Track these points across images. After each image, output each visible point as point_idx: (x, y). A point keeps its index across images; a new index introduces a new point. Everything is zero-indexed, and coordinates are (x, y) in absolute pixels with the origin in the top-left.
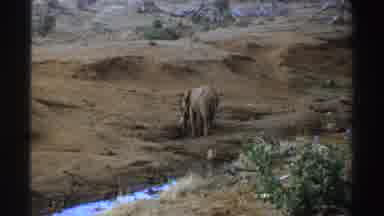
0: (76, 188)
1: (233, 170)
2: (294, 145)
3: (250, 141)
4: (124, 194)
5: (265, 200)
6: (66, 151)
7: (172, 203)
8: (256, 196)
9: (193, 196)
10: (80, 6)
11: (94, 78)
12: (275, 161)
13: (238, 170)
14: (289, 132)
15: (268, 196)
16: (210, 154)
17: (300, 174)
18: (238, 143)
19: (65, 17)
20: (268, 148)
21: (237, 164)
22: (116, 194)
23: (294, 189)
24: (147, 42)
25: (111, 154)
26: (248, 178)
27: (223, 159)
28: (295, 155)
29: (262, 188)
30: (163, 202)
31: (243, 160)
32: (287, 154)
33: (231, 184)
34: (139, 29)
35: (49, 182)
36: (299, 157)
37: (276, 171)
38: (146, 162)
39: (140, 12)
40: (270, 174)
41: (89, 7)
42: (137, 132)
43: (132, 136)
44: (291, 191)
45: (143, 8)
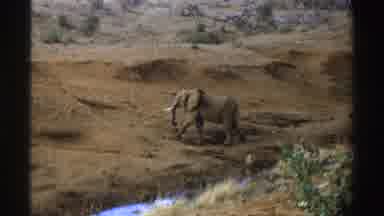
0: (114, 190)
1: (271, 177)
2: (334, 153)
3: (291, 147)
4: (163, 197)
5: (303, 208)
6: (106, 152)
7: (210, 208)
8: (294, 204)
9: (231, 202)
11: (137, 80)
12: (316, 169)
13: (277, 177)
14: (328, 140)
15: (306, 204)
16: (249, 159)
17: (338, 182)
18: (277, 149)
19: (109, 19)
20: (307, 155)
21: (276, 170)
22: (155, 199)
23: (331, 197)
24: (189, 45)
25: (151, 156)
26: (286, 184)
27: (262, 165)
28: (333, 163)
29: (300, 195)
30: (201, 207)
31: (281, 167)
32: (325, 162)
33: (269, 191)
34: (183, 32)
35: (90, 182)
36: (337, 165)
37: (314, 178)
38: (185, 166)
39: (183, 15)
40: (309, 182)
41: (135, 10)
44: (329, 200)
45: (187, 12)
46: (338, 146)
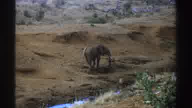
0: (54, 97)
1: (132, 89)
2: (163, 77)
3: (141, 74)
4: (78, 100)
5: (148, 104)
6: (49, 79)
7: (102, 105)
8: (144, 102)
9: (113, 102)
10: (57, 6)
11: (63, 43)
12: (154, 85)
13: (135, 89)
14: (160, 70)
15: (150, 102)
16: (121, 81)
17: (166, 91)
18: (135, 76)
19: (49, 12)
20: (149, 78)
21: (135, 86)
22: (74, 100)
23: (163, 99)
24: (90, 24)
25: (71, 80)
26: (140, 93)
27: (127, 83)
28: (163, 82)
29: (146, 98)
30: (97, 104)
31: (137, 84)
32: (159, 81)
33: (131, 96)
34: (85, 18)
35: (41, 94)
36: (165, 83)
37: (153, 89)
38: (89, 85)
39: (87, 9)
40: (151, 91)
41: (61, 7)
42: (84, 70)
43: (82, 71)
44: (161, 100)
45: (88, 7)
46: (165, 73)
